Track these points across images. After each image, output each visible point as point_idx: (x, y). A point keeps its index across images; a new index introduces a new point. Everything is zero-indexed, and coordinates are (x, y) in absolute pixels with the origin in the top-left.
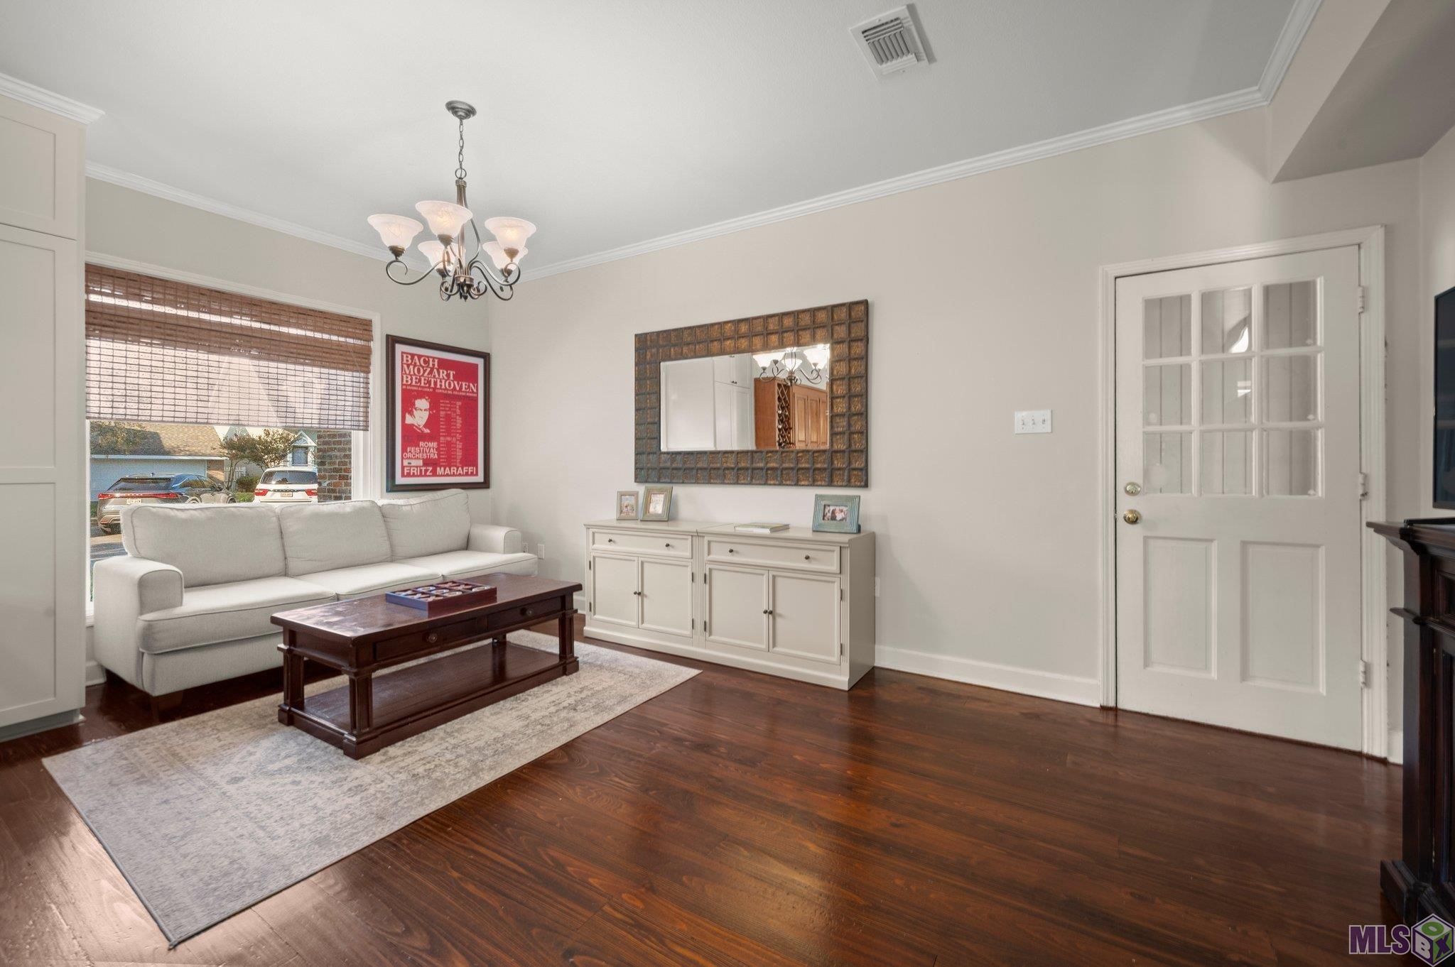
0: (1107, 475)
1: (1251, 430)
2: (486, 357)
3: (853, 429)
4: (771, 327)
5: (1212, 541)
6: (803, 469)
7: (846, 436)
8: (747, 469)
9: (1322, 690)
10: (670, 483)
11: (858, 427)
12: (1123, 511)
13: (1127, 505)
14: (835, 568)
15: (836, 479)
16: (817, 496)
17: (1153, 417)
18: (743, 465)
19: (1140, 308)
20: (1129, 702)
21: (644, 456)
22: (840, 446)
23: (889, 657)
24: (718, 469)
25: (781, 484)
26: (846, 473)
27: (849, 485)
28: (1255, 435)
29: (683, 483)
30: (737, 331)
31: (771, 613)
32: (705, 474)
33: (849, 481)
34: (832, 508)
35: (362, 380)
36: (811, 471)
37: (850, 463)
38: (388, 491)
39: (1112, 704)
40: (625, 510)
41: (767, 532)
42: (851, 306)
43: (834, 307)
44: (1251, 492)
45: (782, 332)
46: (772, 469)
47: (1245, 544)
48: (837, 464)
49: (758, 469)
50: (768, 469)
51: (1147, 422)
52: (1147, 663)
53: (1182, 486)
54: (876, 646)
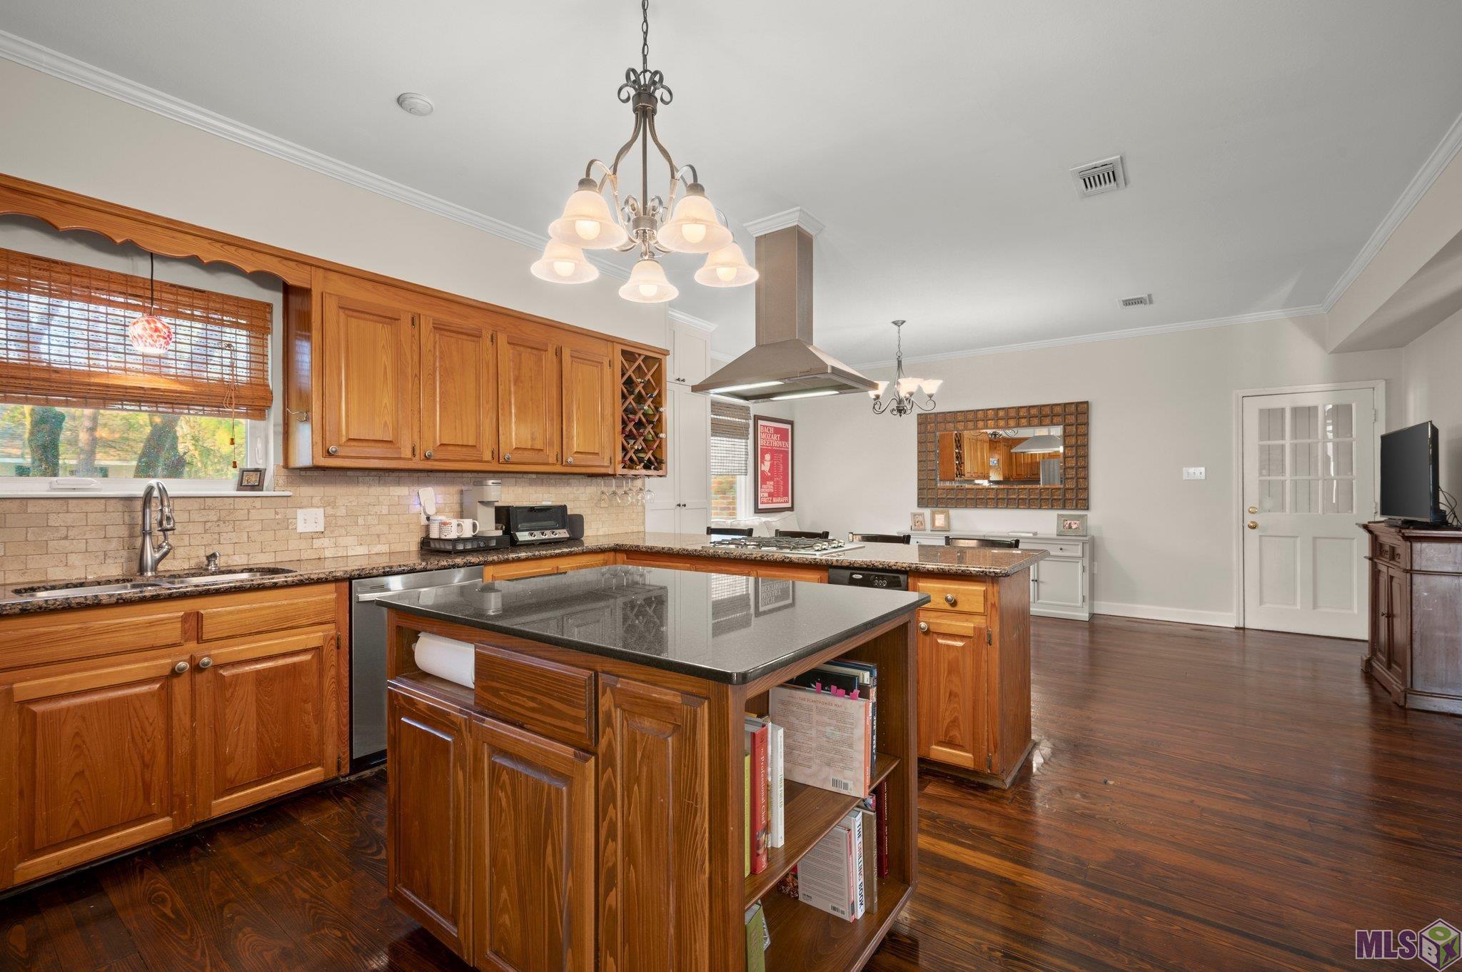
0: (1238, 503)
1: (1318, 480)
2: (791, 423)
3: (1079, 476)
4: (1021, 414)
5: (1297, 537)
6: (1045, 499)
7: (1075, 481)
8: (1004, 499)
9: (1356, 611)
10: (946, 507)
11: (1082, 475)
12: (1248, 521)
13: (1249, 519)
14: (1080, 554)
15: (1067, 505)
16: (1059, 515)
17: (1264, 472)
18: (1000, 496)
19: (1256, 415)
20: (1250, 624)
21: (925, 491)
22: (1071, 484)
23: (1104, 608)
24: (983, 499)
25: (1029, 508)
26: (1074, 502)
27: (1076, 508)
28: (1320, 482)
29: (956, 507)
30: (997, 414)
31: (1036, 581)
32: (972, 502)
33: (1077, 506)
34: (1069, 522)
35: (744, 444)
36: (1050, 501)
37: (1077, 496)
38: (755, 512)
39: (1241, 626)
40: (917, 524)
41: (1031, 535)
42: (1078, 404)
43: (1065, 404)
44: (1318, 512)
45: (1030, 417)
46: (1022, 499)
47: (1315, 538)
48: (1068, 496)
49: (1012, 499)
50: (1019, 499)
51: (1261, 474)
52: (1261, 603)
53: (1283, 508)
54: (1095, 602)
